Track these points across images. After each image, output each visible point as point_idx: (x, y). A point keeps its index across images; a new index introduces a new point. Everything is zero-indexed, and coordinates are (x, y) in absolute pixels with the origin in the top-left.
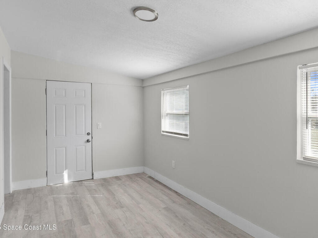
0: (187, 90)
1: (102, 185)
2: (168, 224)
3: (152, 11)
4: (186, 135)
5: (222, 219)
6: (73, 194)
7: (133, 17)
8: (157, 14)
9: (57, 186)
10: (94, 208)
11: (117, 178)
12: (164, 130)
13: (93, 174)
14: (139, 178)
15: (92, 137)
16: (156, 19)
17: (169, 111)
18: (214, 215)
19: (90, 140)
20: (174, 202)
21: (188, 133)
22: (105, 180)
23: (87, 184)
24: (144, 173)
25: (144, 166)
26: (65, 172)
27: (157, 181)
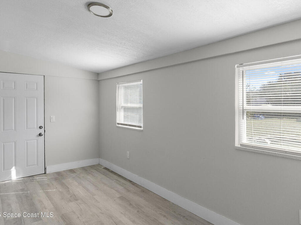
0: (141, 84)
1: (56, 179)
2: (123, 213)
3: (107, 7)
4: (140, 127)
5: (173, 203)
6: (23, 190)
7: (88, 12)
8: (112, 11)
9: (5, 183)
10: (47, 203)
11: (72, 171)
12: (118, 122)
13: (45, 169)
14: (94, 170)
15: (45, 131)
16: (110, 15)
17: (123, 105)
18: (166, 200)
19: (43, 133)
20: (129, 191)
21: (142, 125)
22: (59, 174)
23: (40, 179)
24: (99, 165)
25: (99, 158)
26: (14, 167)
27: (112, 172)
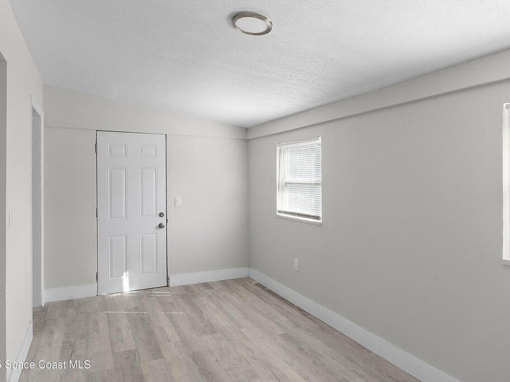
0: (318, 145)
1: (183, 296)
2: (289, 361)
3: (262, 18)
4: (317, 218)
5: (377, 356)
6: (136, 309)
7: (232, 29)
8: (271, 23)
9: (113, 297)
10: (170, 331)
11: (206, 285)
12: (281, 210)
13: (168, 279)
14: (241, 287)
15: (167, 220)
16: (268, 30)
17: (289, 179)
18: (363, 348)
19: (164, 224)
20: (298, 326)
21: (320, 215)
22: (187, 288)
23: (158, 294)
24: (248, 279)
25: (249, 267)
26: (125, 274)
27: (270, 292)
